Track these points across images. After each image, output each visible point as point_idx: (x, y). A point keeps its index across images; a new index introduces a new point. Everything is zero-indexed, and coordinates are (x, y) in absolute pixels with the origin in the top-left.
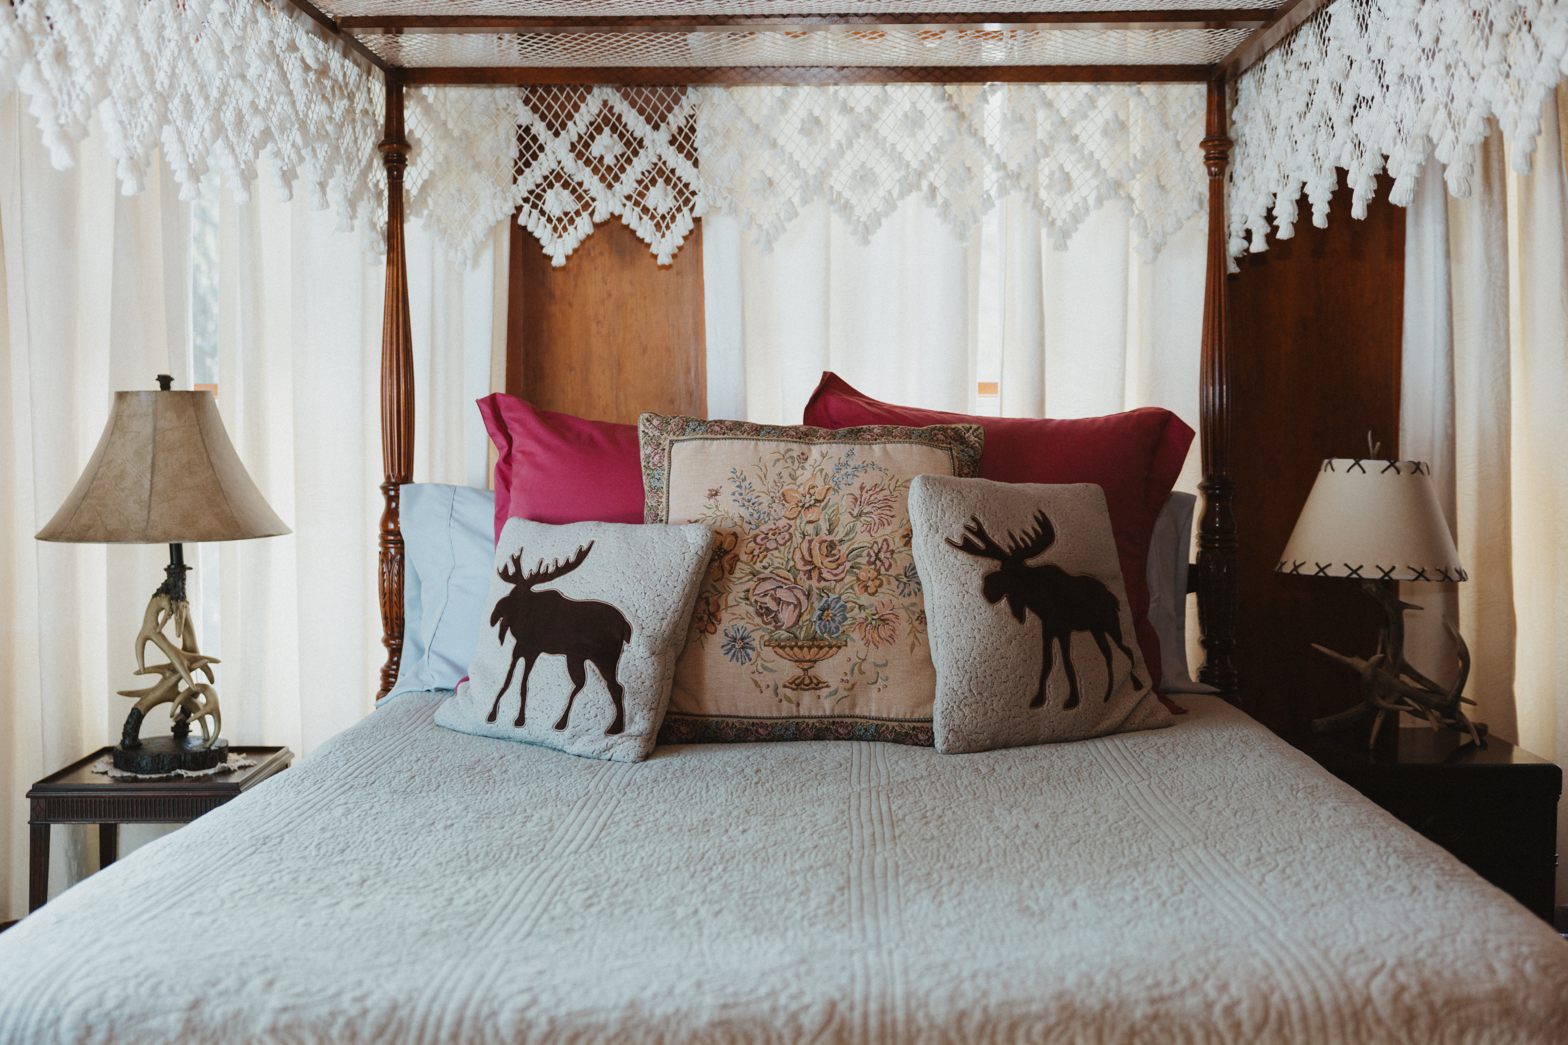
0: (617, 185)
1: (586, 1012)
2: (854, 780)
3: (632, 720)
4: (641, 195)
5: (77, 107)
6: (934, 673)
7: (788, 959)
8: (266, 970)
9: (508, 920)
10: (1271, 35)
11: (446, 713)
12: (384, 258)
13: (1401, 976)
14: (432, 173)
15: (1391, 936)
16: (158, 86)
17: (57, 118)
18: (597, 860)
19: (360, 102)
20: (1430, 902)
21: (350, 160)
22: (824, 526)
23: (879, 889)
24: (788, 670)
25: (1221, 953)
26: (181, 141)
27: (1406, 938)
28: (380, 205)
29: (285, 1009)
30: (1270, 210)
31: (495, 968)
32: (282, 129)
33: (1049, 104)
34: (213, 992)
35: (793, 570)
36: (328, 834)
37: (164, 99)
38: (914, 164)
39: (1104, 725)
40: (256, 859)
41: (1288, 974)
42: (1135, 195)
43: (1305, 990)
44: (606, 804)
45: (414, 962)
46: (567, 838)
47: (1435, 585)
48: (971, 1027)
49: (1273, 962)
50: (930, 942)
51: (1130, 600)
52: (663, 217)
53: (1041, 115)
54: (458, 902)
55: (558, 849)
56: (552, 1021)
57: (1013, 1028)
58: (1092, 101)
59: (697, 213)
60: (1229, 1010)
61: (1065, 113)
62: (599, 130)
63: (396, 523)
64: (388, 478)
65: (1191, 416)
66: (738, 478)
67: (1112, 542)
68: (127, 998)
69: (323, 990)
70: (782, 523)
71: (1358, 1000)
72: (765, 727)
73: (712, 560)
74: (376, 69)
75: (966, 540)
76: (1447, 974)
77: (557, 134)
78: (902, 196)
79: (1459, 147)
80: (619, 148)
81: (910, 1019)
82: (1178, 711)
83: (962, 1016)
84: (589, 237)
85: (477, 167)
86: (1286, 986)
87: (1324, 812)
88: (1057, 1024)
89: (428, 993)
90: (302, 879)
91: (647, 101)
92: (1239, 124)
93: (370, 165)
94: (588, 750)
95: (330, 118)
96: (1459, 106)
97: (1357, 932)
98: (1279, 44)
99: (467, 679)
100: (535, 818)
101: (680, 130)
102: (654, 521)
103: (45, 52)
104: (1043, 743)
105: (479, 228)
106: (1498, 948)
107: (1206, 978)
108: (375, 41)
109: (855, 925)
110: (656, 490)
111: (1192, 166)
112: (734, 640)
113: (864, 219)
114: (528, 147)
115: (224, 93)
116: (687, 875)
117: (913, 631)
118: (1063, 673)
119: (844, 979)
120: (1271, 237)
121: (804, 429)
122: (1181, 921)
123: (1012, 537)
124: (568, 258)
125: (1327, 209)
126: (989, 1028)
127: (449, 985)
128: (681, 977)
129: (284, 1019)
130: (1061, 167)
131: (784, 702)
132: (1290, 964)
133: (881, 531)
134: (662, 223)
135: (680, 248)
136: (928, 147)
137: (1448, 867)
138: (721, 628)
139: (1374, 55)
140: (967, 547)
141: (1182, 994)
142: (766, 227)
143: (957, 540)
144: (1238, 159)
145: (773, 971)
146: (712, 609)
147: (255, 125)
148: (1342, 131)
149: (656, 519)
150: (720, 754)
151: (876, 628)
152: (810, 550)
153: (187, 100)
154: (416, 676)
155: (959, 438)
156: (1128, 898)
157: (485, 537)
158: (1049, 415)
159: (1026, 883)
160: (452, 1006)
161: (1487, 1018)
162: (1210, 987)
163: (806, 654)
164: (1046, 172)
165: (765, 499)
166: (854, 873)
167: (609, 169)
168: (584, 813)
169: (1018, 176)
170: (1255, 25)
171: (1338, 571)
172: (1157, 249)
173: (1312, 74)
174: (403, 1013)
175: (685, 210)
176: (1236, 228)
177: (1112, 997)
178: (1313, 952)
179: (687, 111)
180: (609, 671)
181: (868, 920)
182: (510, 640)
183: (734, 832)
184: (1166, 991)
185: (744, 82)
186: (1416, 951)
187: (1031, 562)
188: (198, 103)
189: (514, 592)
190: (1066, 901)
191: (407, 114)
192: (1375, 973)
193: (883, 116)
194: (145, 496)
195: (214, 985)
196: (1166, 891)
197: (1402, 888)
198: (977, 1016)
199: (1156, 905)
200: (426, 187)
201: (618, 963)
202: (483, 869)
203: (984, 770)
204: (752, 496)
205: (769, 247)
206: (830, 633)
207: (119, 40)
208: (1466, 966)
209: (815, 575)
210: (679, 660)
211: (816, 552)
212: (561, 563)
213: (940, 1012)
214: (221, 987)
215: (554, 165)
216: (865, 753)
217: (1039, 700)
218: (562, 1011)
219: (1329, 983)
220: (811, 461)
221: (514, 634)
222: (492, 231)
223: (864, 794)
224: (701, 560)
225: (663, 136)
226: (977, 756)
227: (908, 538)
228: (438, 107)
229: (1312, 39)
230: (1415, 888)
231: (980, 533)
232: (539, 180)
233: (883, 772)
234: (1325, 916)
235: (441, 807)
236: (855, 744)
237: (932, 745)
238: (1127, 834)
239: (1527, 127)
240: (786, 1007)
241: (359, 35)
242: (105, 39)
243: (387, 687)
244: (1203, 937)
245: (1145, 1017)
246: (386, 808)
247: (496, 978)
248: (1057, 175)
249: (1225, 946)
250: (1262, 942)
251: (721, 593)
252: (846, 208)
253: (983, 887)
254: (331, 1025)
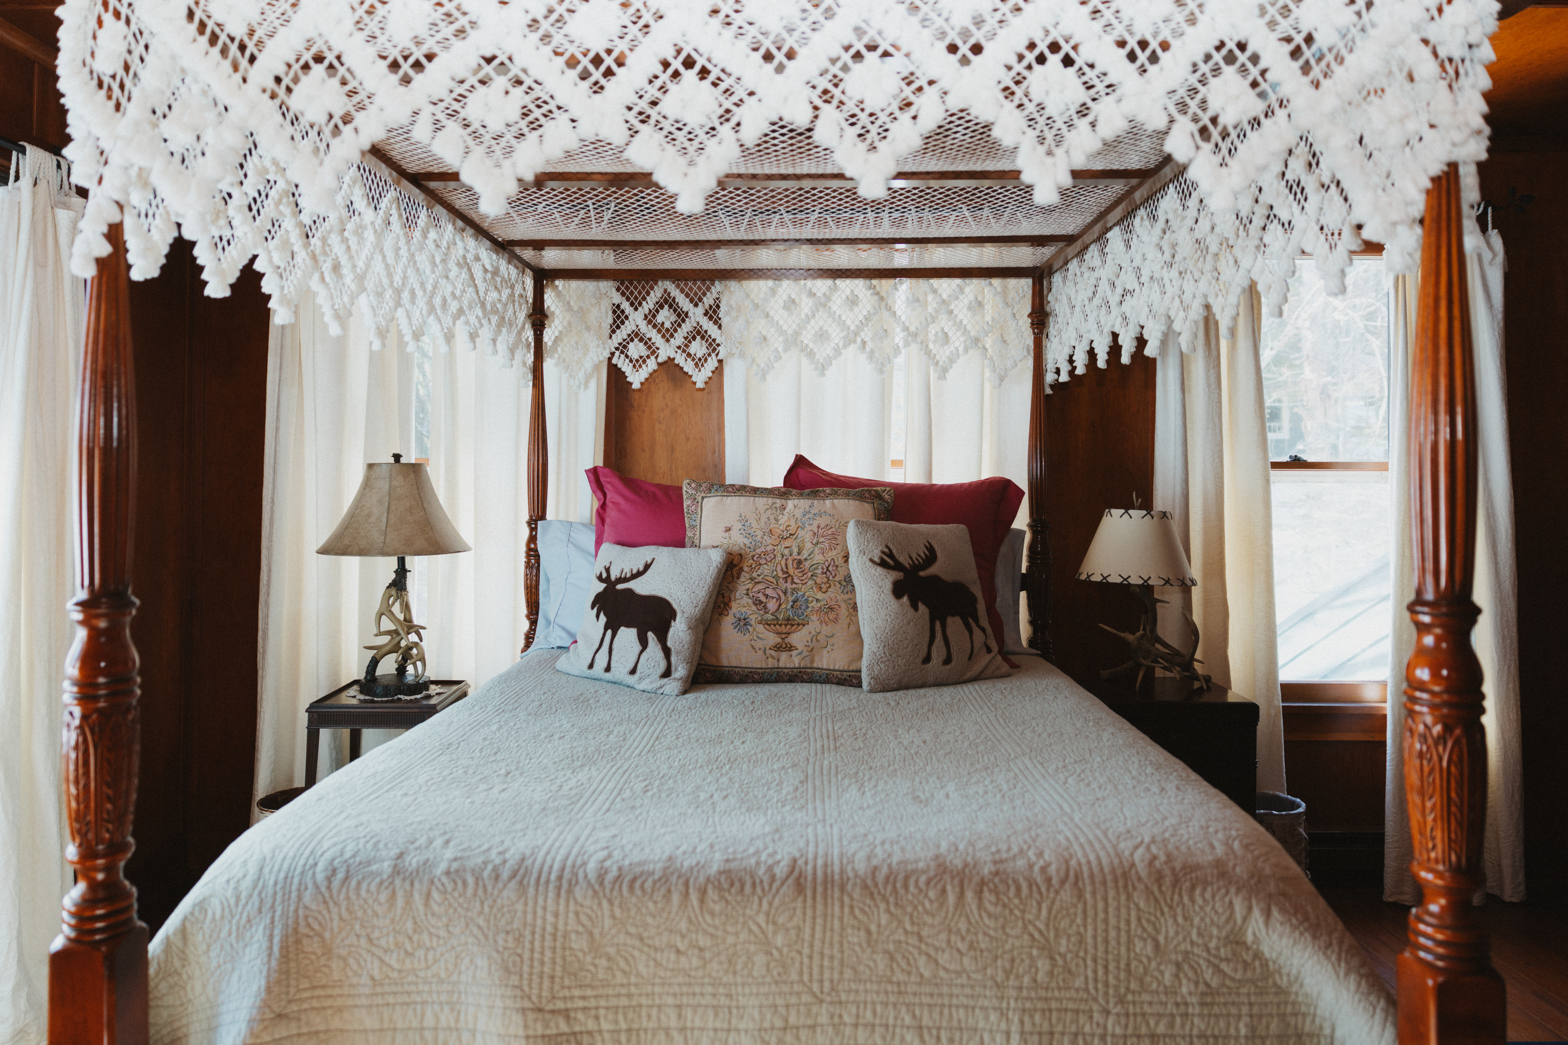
0: (672, 340)
1: (641, 864)
2: (812, 709)
3: (676, 669)
4: (687, 346)
5: (346, 299)
6: (862, 641)
7: (767, 829)
8: (445, 833)
9: (596, 800)
10: (1072, 250)
11: (563, 663)
12: (531, 383)
13: (1154, 850)
14: (561, 332)
15: (1147, 822)
16: (395, 284)
17: (333, 305)
18: (652, 761)
19: (518, 290)
20: (1172, 800)
21: (511, 325)
22: (795, 550)
23: (825, 782)
24: (772, 639)
25: (1039, 831)
26: (409, 317)
27: (1157, 823)
28: (529, 351)
29: (455, 859)
30: (1071, 356)
31: (587, 832)
32: (470, 307)
33: (935, 291)
34: (412, 847)
35: (776, 577)
36: (487, 742)
37: (398, 292)
38: (853, 328)
39: (969, 675)
40: (443, 758)
41: (1081, 846)
42: (987, 346)
43: (1092, 857)
44: (659, 723)
45: (537, 829)
46: (634, 746)
47: (1176, 588)
48: (881, 877)
49: (1071, 837)
50: (856, 818)
51: (984, 597)
52: (700, 359)
53: (930, 297)
54: (566, 788)
55: (629, 753)
56: (620, 869)
57: (907, 878)
58: (962, 290)
59: (720, 357)
60: (1043, 870)
61: (945, 296)
62: (662, 307)
63: (536, 544)
64: (531, 516)
65: (1023, 483)
66: (744, 520)
67: (972, 560)
68: (359, 850)
69: (480, 846)
70: (769, 548)
71: (1126, 865)
72: (759, 674)
73: (727, 571)
74: (528, 271)
75: (882, 559)
76: (1183, 848)
77: (636, 309)
78: (845, 347)
79: (1188, 323)
80: (673, 318)
81: (842, 871)
82: (1014, 666)
83: (875, 869)
84: (655, 371)
85: (588, 328)
86: (1080, 854)
87: (1106, 735)
88: (936, 876)
89: (544, 850)
90: (471, 772)
91: (691, 289)
92: (1052, 303)
93: (523, 327)
94: (649, 687)
95: (500, 300)
96: (1187, 297)
97: (1126, 818)
98: (1077, 255)
99: (576, 642)
100: (615, 732)
101: (711, 307)
102: (691, 546)
103: (327, 267)
104: (930, 686)
105: (588, 365)
106: (1216, 832)
107: (1029, 848)
108: (528, 254)
109: (810, 806)
110: (693, 527)
111: (1023, 329)
112: (740, 620)
113: (821, 360)
114: (618, 317)
115: (435, 287)
116: (707, 771)
117: (849, 615)
118: (942, 643)
119: (802, 844)
120: (1072, 372)
121: (783, 490)
122: (1014, 808)
123: (911, 558)
124: (642, 384)
125: (1106, 357)
126: (892, 878)
127: (557, 844)
128: (701, 840)
129: (455, 865)
130: (943, 329)
131: (770, 659)
132: (1082, 840)
133: (830, 554)
134: (699, 363)
135: (710, 378)
136: (861, 317)
137: (1184, 775)
138: (731, 612)
139: (1135, 264)
140: (883, 564)
141: (1014, 858)
142: (762, 365)
143: (877, 559)
144: (1052, 324)
145: (758, 837)
146: (726, 600)
147: (454, 306)
148: (1115, 310)
149: (693, 545)
150: (730, 691)
151: (827, 613)
152: (786, 565)
153: (413, 293)
154: (546, 638)
155: (878, 496)
156: (981, 792)
157: (589, 554)
158: (934, 482)
159: (917, 779)
160: (559, 858)
161: (1209, 879)
162: (1031, 854)
163: (783, 629)
164: (933, 332)
165: (759, 533)
166: (810, 772)
167: (667, 330)
168: (646, 729)
169: (916, 335)
170: (1061, 244)
171: (1115, 579)
172: (1002, 379)
173: (1096, 274)
174: (528, 862)
175: (713, 355)
176: (1050, 366)
177: (969, 859)
178: (1098, 832)
179: (715, 295)
180: (662, 639)
181: (818, 803)
182: (603, 619)
183: (737, 743)
184: (1004, 856)
185: (750, 278)
186: (1163, 833)
187: (922, 574)
188: (419, 293)
189: (605, 589)
190: (942, 793)
191: (546, 296)
192: (1137, 847)
193: (834, 298)
194: (384, 528)
195: (413, 843)
196: (1005, 787)
197: (1155, 789)
198: (885, 870)
199: (998, 796)
200: (557, 340)
201: (662, 831)
202: (582, 766)
203: (893, 703)
204: (751, 531)
205: (764, 378)
206: (798, 616)
207: (372, 258)
208: (1196, 843)
209: (789, 580)
210: (705, 632)
211: (790, 566)
212: (635, 572)
213: (861, 866)
214: (417, 844)
215: (634, 328)
216: (819, 692)
217: (927, 659)
218: (627, 862)
219: (1108, 853)
220: (787, 510)
221: (605, 615)
222: (597, 367)
223: (818, 718)
224: (720, 570)
225: (700, 310)
226: (888, 694)
227: (846, 558)
228: (564, 292)
229: (1096, 253)
230: (1163, 789)
231: (891, 555)
232: (625, 337)
233: (830, 704)
234: (1106, 807)
235: (558, 724)
236: (813, 685)
237: (861, 686)
238: (981, 748)
239: (1230, 312)
240: (765, 862)
241: (518, 250)
242: (363, 257)
243: (528, 645)
244: (1028, 819)
245: (991, 873)
246: (524, 725)
247: (587, 840)
248: (940, 334)
249: (1042, 825)
250: (1066, 824)
251: (731, 591)
252: (811, 354)
253: (891, 782)
254: (483, 870)
